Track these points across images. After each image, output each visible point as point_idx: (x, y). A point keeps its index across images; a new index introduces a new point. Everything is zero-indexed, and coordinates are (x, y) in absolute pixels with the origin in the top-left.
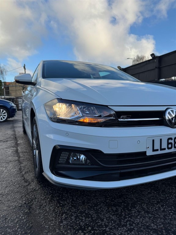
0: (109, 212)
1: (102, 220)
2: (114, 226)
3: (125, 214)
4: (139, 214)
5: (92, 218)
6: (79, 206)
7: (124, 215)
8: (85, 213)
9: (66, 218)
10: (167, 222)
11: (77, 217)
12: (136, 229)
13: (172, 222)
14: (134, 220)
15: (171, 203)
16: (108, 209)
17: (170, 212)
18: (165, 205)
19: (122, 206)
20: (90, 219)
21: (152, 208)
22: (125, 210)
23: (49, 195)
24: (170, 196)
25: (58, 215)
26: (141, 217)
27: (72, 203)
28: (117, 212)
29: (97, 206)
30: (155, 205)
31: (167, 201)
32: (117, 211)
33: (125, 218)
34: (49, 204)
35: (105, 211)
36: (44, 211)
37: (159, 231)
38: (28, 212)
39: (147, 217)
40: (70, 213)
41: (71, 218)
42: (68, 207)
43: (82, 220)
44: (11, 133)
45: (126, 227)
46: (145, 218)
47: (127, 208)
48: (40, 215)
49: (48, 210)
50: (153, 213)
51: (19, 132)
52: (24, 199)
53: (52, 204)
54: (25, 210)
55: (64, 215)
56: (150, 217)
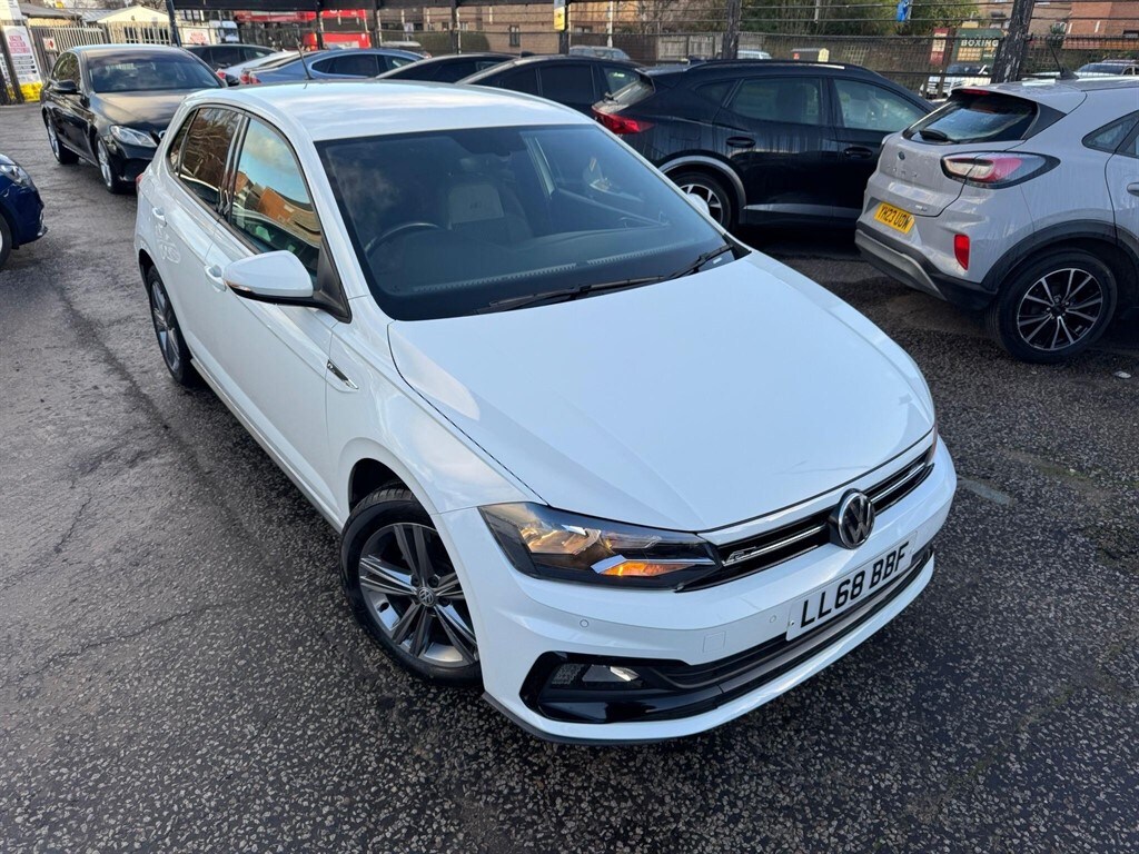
0: (671, 772)
1: (662, 802)
2: (694, 813)
3: (712, 773)
4: (745, 768)
5: (634, 798)
7: (710, 778)
8: (612, 787)
9: (567, 811)
10: (812, 782)
11: (594, 801)
13: (822, 779)
14: (736, 788)
15: (818, 719)
16: (666, 763)
17: (816, 749)
18: (802, 727)
19: (700, 749)
20: (630, 803)
21: (773, 742)
22: (708, 761)
23: (485, 740)
24: (813, 694)
25: (541, 802)
26: (751, 777)
27: (564, 758)
28: (691, 769)
29: (634, 759)
30: (780, 731)
31: (807, 714)
32: (689, 766)
33: (716, 785)
34: (500, 770)
35: (660, 772)
36: (497, 799)
37: (798, 810)
38: (454, 806)
39: (765, 774)
40: (572, 792)
41: (581, 809)
42: (558, 774)
43: (611, 809)
44: (115, 386)
45: (722, 811)
46: (761, 779)
47: (712, 753)
48: (492, 813)
49: (505, 792)
50: (779, 759)
51: (146, 372)
52: (417, 766)
53: (509, 769)
54: (441, 803)
55: (559, 801)
56: (773, 774)
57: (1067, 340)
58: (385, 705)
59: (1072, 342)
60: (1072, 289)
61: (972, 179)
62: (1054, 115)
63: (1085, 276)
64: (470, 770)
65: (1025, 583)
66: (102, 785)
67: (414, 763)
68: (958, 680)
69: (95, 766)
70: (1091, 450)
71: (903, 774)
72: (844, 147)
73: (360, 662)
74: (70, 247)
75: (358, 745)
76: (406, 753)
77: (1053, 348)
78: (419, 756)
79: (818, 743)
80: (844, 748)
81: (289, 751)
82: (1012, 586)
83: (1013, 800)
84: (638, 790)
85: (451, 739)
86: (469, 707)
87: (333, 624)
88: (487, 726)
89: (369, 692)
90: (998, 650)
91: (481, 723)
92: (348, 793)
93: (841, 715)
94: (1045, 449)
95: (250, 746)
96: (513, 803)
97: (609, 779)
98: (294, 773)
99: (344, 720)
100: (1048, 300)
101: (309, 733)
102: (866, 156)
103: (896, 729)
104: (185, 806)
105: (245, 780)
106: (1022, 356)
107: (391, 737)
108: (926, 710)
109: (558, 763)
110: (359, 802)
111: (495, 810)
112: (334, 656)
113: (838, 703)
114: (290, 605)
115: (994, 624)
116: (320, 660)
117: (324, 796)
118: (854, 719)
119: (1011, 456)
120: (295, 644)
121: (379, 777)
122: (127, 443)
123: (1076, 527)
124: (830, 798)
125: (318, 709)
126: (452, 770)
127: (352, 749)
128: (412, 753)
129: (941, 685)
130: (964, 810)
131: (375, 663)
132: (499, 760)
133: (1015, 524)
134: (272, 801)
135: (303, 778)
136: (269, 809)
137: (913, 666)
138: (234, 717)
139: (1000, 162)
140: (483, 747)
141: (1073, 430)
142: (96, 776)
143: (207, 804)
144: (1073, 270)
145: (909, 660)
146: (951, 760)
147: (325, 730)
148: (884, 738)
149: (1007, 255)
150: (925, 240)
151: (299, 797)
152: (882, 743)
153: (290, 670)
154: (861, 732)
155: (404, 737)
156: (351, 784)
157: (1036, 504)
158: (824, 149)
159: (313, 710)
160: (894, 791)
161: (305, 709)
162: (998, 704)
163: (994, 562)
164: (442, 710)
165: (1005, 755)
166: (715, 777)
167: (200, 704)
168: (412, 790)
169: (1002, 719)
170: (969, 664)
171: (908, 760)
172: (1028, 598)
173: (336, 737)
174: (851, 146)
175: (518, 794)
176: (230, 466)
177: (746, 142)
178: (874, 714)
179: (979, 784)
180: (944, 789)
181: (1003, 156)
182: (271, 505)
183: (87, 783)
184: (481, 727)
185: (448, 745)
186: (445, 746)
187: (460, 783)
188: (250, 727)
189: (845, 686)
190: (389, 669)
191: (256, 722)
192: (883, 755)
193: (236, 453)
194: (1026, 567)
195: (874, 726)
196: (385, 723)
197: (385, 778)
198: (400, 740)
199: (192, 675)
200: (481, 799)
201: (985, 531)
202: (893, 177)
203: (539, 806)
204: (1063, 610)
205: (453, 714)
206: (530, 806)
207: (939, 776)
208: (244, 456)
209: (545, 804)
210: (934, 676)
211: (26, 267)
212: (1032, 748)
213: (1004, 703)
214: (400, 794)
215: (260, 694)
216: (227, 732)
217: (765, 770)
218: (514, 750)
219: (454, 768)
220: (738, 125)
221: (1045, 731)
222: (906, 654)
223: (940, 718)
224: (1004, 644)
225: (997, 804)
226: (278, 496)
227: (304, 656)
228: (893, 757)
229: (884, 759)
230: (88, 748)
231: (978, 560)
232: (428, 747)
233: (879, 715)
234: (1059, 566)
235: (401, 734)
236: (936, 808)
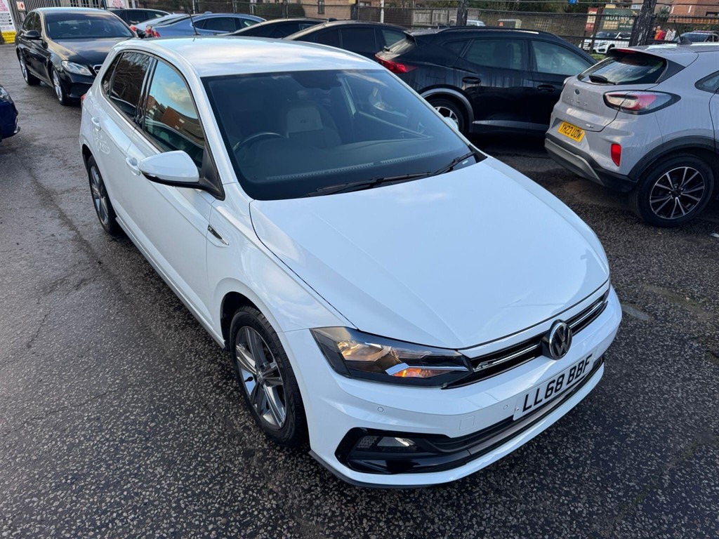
0: (438, 501)
1: (433, 522)
2: (454, 530)
3: (465, 502)
4: (486, 499)
5: (414, 519)
6: (382, 495)
7: (464, 505)
8: (400, 511)
9: (371, 528)
10: (531, 508)
11: (388, 522)
12: (488, 532)
13: (537, 507)
14: (481, 513)
15: (532, 465)
16: (435, 495)
17: (532, 486)
18: (522, 471)
20: (412, 523)
21: (504, 481)
22: (462, 494)
23: (315, 478)
25: (353, 522)
26: (491, 505)
30: (508, 474)
31: (525, 462)
32: (450, 497)
33: (468, 511)
34: (326, 499)
35: (431, 501)
36: (324, 519)
37: (522, 528)
38: (295, 524)
39: (499, 503)
40: (374, 515)
41: (380, 527)
42: (364, 503)
43: (399, 526)
44: (65, 234)
45: (473, 529)
46: (497, 507)
47: (464, 488)
48: (321, 529)
49: (329, 514)
50: (508, 492)
51: (86, 225)
52: (271, 497)
53: (331, 499)
54: (287, 522)
55: (365, 521)
56: (505, 503)
57: (681, 212)
58: (248, 454)
59: (684, 214)
60: (686, 180)
61: (623, 108)
62: (677, 68)
63: (694, 172)
64: (305, 499)
65: (662, 374)
66: (60, 510)
67: (269, 495)
68: (623, 439)
69: (56, 496)
70: (699, 285)
71: (589, 503)
72: (537, 85)
73: (232, 425)
74: (35, 140)
75: (231, 482)
76: (263, 487)
77: (672, 218)
78: (271, 490)
79: (533, 482)
80: (550, 485)
81: (186, 486)
82: (653, 376)
83: (661, 521)
84: (416, 514)
85: (292, 478)
86: (304, 456)
87: (212, 399)
88: (315, 470)
89: (237, 445)
90: (647, 418)
91: (312, 467)
92: (225, 515)
93: (547, 462)
94: (670, 284)
95: (159, 483)
96: (334, 522)
97: (397, 506)
98: (189, 502)
99: (222, 465)
100: (670, 187)
101: (199, 473)
102: (552, 91)
103: (583, 472)
104: (116, 524)
105: (156, 506)
106: (652, 222)
107: (253, 476)
108: (602, 460)
109: (363, 495)
110: (232, 521)
111: (323, 527)
112: (214, 420)
113: (545, 454)
114: (184, 385)
115: (643, 401)
116: (204, 423)
117: (209, 517)
118: (556, 465)
119: (648, 288)
120: (188, 412)
121: (246, 504)
122: (74, 273)
123: (692, 336)
124: (542, 520)
125: (204, 457)
126: (294, 499)
127: (227, 484)
128: (267, 488)
129: (611, 443)
130: (630, 528)
131: (241, 425)
132: (324, 493)
133: (653, 334)
134: (174, 521)
135: (195, 505)
136: (173, 527)
137: (592, 429)
138: (148, 462)
139: (642, 97)
140: (314, 484)
141: (687, 272)
142: (56, 503)
143: (131, 523)
144: (686, 168)
145: (589, 425)
146: (620, 494)
147: (209, 472)
148: (576, 478)
149: (645, 157)
150: (592, 147)
151: (193, 518)
152: (575, 482)
153: (185, 429)
154: (561, 474)
155: (262, 476)
156: (227, 509)
157: (666, 321)
158: (524, 86)
159: (201, 457)
160: (584, 515)
161: (195, 457)
162: (648, 455)
163: (641, 360)
164: (286, 458)
165: (655, 490)
166: (467, 505)
167: (125, 453)
168: (268, 513)
169: (651, 465)
170: (629, 428)
171: (592, 493)
172: (664, 384)
173: (216, 476)
174: (542, 84)
175: (338, 516)
176: (143, 290)
177: (475, 80)
178: (568, 462)
179: (638, 510)
180: (616, 513)
181: (645, 94)
182: (170, 316)
183: (50, 508)
184: (312, 470)
185: (290, 482)
186: (288, 483)
187: (300, 508)
188: (159, 469)
189: (549, 442)
190: (250, 429)
191: (163, 466)
192: (576, 490)
193: (146, 281)
194: (661, 363)
195: (569, 470)
196: (249, 467)
197: (249, 505)
198: (258, 479)
199: (119, 433)
200: (313, 519)
201: (634, 338)
202: (571, 105)
203: (352, 524)
204: (687, 392)
205: (293, 460)
206: (346, 524)
207: (612, 504)
208: (152, 283)
209: (356, 523)
210: (607, 436)
211: (6, 153)
212: (672, 486)
213: (653, 455)
214: (260, 516)
215: (164, 446)
216: (144, 473)
217: (499, 500)
218: (334, 486)
219: (295, 498)
220: (470, 69)
221: (680, 474)
222: (587, 421)
223: (611, 465)
224: (650, 415)
225: (651, 524)
226: (175, 310)
227: (194, 420)
228: (582, 491)
229: (577, 493)
230: (51, 484)
231: (630, 358)
232: (277, 483)
233: (572, 463)
234: (683, 362)
235: (259, 474)
236: (612, 527)
